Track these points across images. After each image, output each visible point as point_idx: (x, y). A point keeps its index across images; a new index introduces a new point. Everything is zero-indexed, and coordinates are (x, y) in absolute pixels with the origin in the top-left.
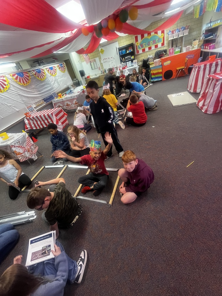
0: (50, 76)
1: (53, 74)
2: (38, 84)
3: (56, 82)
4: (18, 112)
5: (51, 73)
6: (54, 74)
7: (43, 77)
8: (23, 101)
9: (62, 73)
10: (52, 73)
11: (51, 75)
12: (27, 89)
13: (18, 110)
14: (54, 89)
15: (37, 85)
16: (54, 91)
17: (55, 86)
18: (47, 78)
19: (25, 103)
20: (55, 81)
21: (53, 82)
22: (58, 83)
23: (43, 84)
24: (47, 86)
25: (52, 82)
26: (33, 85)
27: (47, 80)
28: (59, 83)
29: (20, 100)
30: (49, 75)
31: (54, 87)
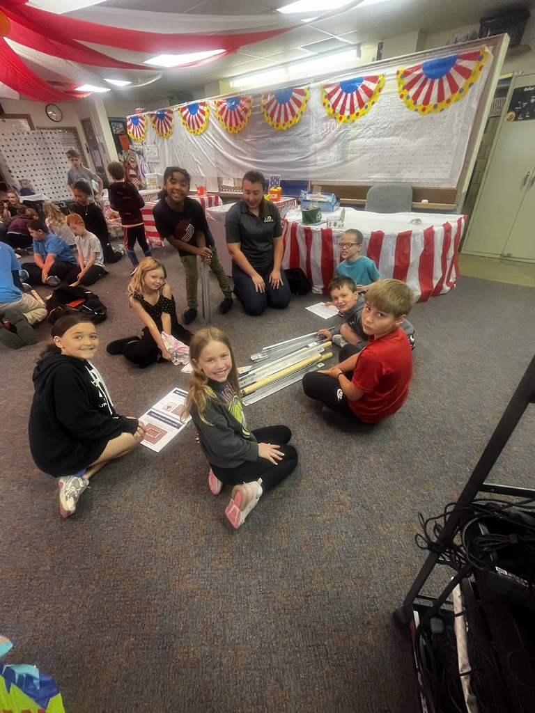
0: (325, 119)
1: (342, 111)
2: (263, 136)
3: (335, 147)
4: (203, 177)
5: (334, 106)
6: (347, 113)
7: (286, 119)
8: (217, 163)
9: (408, 114)
10: (338, 108)
11: (332, 116)
12: (235, 142)
13: (203, 175)
14: (311, 168)
15: (262, 138)
16: (307, 173)
17: (323, 159)
18: (307, 123)
19: (218, 168)
20: (335, 141)
21: (318, 145)
22: (343, 152)
23: (279, 139)
24: (288, 149)
25: (318, 141)
26: (249, 137)
27: (300, 131)
28: (350, 156)
29: (213, 159)
30: (323, 112)
31: (315, 161)
